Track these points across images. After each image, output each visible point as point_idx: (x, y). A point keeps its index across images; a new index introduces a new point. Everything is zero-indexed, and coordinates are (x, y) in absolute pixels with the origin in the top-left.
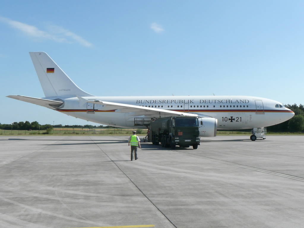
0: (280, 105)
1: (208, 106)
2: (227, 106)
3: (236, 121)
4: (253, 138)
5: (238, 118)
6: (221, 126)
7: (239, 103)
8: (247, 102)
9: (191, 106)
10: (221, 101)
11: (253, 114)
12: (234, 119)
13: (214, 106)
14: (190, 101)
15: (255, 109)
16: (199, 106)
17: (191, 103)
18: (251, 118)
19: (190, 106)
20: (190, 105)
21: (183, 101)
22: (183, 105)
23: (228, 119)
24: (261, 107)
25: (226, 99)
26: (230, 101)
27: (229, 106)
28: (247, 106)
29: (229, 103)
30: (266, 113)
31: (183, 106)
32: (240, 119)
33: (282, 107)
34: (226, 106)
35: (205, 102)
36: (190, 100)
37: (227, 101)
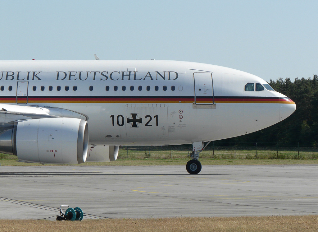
0: (258, 85)
1: (75, 88)
2: (124, 88)
3: (147, 125)
4: (194, 167)
5: (148, 118)
6: (110, 136)
7: (152, 79)
8: (173, 76)
9: (35, 88)
10: (108, 75)
11: (187, 106)
12: (140, 121)
13: (91, 88)
14: (31, 75)
15: (192, 95)
16: (55, 88)
17: (33, 79)
18: (181, 117)
19: (31, 88)
20: (32, 84)
21: (15, 76)
22: (13, 84)
23: (125, 121)
24: (207, 89)
25: (121, 71)
26: (131, 76)
27: (128, 88)
28: (173, 88)
29: (129, 79)
30: (220, 106)
31: (14, 88)
32: (154, 120)
33: (263, 89)
34: (120, 88)
35: (68, 76)
36: (31, 71)
37: (125, 74)
